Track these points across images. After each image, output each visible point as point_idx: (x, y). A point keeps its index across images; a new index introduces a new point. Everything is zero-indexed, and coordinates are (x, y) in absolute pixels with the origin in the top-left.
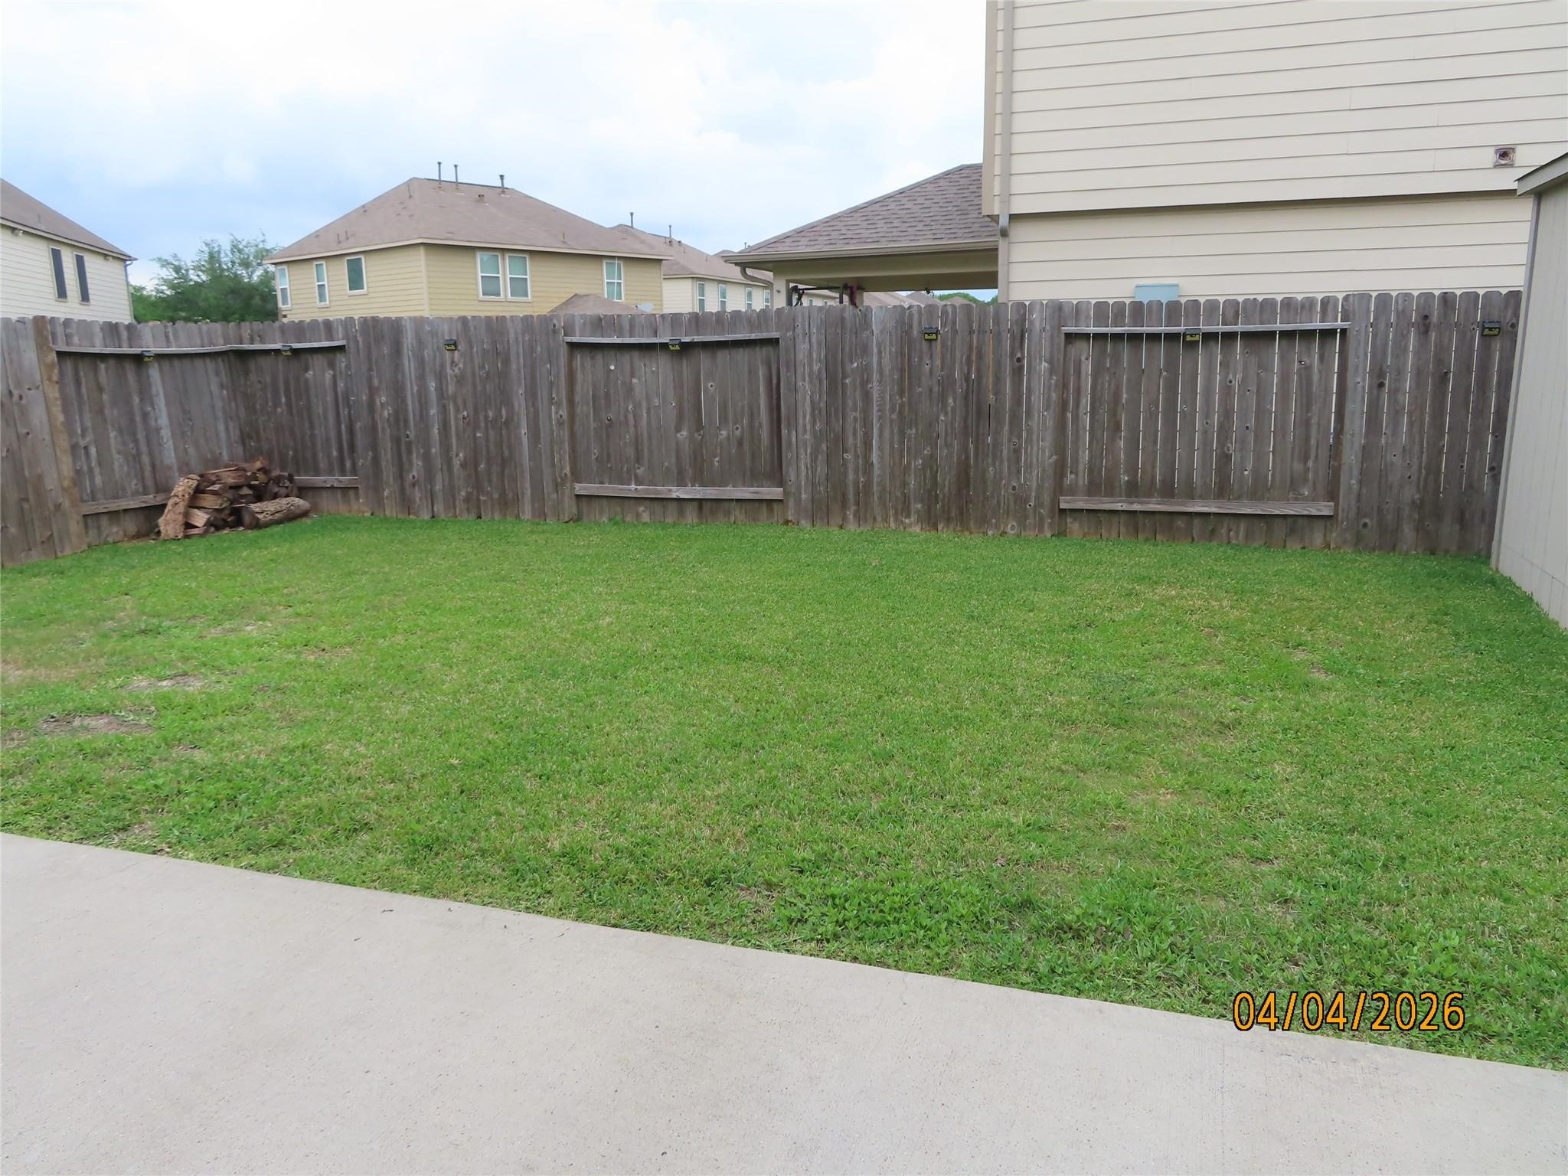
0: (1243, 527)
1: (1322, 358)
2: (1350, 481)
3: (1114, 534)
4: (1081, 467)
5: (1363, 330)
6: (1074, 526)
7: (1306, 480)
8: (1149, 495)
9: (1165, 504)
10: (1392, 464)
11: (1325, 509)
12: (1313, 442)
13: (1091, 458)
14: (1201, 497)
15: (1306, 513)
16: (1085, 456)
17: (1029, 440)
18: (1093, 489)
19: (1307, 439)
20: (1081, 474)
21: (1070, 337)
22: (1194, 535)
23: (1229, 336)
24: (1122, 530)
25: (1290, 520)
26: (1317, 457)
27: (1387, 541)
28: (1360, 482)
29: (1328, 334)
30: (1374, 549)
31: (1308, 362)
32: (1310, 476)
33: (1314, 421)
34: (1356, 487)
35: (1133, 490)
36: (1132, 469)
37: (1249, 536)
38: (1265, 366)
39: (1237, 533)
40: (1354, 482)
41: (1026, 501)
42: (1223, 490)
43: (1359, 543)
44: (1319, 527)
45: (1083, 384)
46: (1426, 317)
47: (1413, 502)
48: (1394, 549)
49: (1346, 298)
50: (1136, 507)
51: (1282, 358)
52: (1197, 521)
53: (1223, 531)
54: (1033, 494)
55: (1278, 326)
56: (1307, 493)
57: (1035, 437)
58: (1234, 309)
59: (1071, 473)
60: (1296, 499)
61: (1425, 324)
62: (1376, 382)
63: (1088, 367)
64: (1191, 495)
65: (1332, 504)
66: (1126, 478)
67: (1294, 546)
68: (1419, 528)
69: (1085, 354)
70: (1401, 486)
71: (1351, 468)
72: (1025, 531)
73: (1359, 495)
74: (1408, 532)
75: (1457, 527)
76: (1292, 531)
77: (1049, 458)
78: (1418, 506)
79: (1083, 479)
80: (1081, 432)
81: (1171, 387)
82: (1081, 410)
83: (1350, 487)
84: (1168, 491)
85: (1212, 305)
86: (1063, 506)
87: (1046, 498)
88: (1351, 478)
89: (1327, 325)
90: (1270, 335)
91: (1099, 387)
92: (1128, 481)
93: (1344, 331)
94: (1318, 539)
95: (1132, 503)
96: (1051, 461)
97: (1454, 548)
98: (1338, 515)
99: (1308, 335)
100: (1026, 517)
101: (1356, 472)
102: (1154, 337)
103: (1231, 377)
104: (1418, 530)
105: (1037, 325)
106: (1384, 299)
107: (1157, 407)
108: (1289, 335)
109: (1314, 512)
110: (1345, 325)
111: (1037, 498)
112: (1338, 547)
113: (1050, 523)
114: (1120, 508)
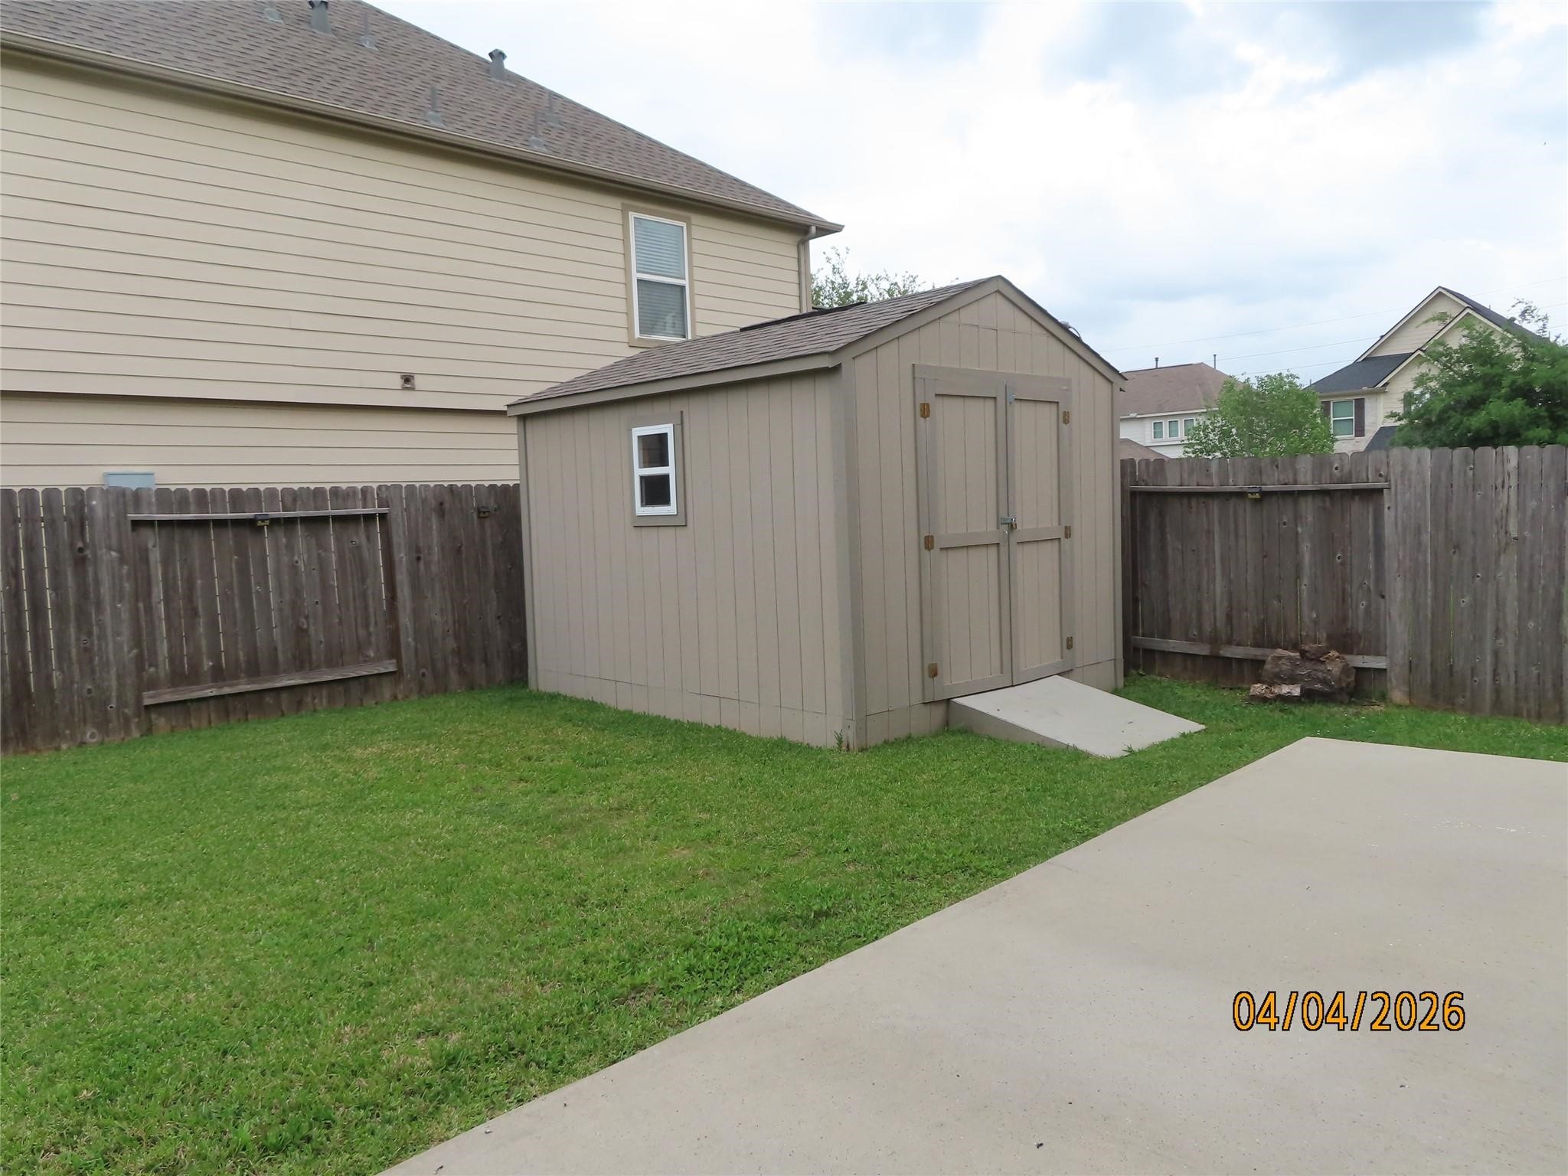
0: (324, 692)
1: (368, 538)
2: (407, 639)
3: (205, 723)
4: (161, 658)
5: (400, 513)
6: (160, 721)
7: (370, 643)
8: (236, 677)
9: (254, 683)
10: (435, 621)
11: (390, 666)
12: (371, 610)
13: (170, 649)
14: (285, 671)
15: (376, 672)
16: (163, 648)
17: (102, 637)
18: (178, 678)
19: (366, 608)
20: (161, 666)
21: (136, 524)
22: (284, 708)
23: (291, 521)
24: (213, 716)
25: (362, 680)
26: (376, 623)
27: (442, 687)
28: (415, 639)
29: (369, 518)
30: (432, 693)
31: (358, 542)
32: (373, 639)
33: (370, 592)
34: (413, 644)
35: (218, 674)
36: (215, 654)
37: (331, 700)
38: (322, 546)
39: (321, 698)
40: (410, 640)
41: (107, 702)
42: (302, 660)
43: (422, 690)
44: (386, 682)
45: (153, 572)
46: (441, 504)
47: (453, 649)
48: (446, 690)
49: (380, 487)
50: (227, 690)
51: (337, 540)
52: (284, 696)
53: (309, 699)
54: (114, 694)
55: (330, 512)
56: (372, 655)
57: (109, 631)
58: (293, 497)
59: (150, 666)
60: (365, 661)
61: (441, 509)
62: (415, 555)
63: (155, 556)
64: (275, 670)
65: (394, 661)
66: (211, 664)
67: (370, 702)
68: (461, 672)
69: (151, 540)
70: (444, 639)
71: (407, 628)
72: (108, 736)
73: (416, 650)
74: (453, 675)
75: (484, 666)
76: (367, 689)
77: (129, 652)
78: (457, 652)
79: (164, 668)
80: (157, 622)
81: (243, 570)
82: (154, 600)
83: (408, 644)
84: (254, 670)
85: (272, 493)
86: (147, 702)
87: (130, 696)
88: (408, 637)
89: (368, 511)
90: (324, 520)
91: (171, 575)
92: (212, 666)
93: (383, 516)
94: (387, 693)
95: (221, 687)
96: (131, 655)
97: (484, 683)
98: (402, 669)
99: (355, 518)
100: (108, 721)
101: (411, 631)
102: (220, 524)
103: (296, 558)
104: (459, 673)
105: (99, 512)
106: (411, 488)
107: (232, 589)
108: (339, 519)
109: (383, 671)
110: (384, 510)
111: (119, 697)
112: (406, 697)
113: (138, 723)
114: (212, 694)
